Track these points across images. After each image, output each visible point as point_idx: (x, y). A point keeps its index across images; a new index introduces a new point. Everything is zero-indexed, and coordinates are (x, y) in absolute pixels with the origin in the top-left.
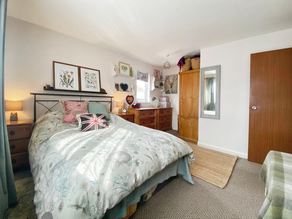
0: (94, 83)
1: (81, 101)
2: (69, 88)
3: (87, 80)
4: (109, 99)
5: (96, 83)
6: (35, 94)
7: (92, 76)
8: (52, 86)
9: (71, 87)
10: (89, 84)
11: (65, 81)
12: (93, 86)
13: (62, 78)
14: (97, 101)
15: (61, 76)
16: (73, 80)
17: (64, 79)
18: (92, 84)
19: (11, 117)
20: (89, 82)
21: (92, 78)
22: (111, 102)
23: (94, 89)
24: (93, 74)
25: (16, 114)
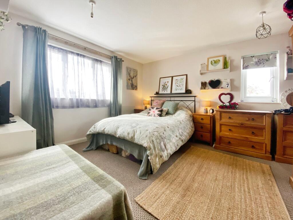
0: (181, 86)
1: (170, 101)
2: (166, 92)
3: (177, 85)
4: (193, 99)
5: (183, 86)
6: (151, 97)
7: (180, 81)
8: (158, 92)
9: (167, 91)
10: (178, 87)
11: (164, 88)
12: (180, 88)
13: (163, 87)
14: (182, 101)
15: (162, 86)
16: (168, 87)
17: (164, 87)
18: (180, 87)
19: (145, 107)
20: (177, 86)
21: (180, 82)
22: (195, 101)
23: (181, 91)
24: (181, 79)
25: (146, 106)
